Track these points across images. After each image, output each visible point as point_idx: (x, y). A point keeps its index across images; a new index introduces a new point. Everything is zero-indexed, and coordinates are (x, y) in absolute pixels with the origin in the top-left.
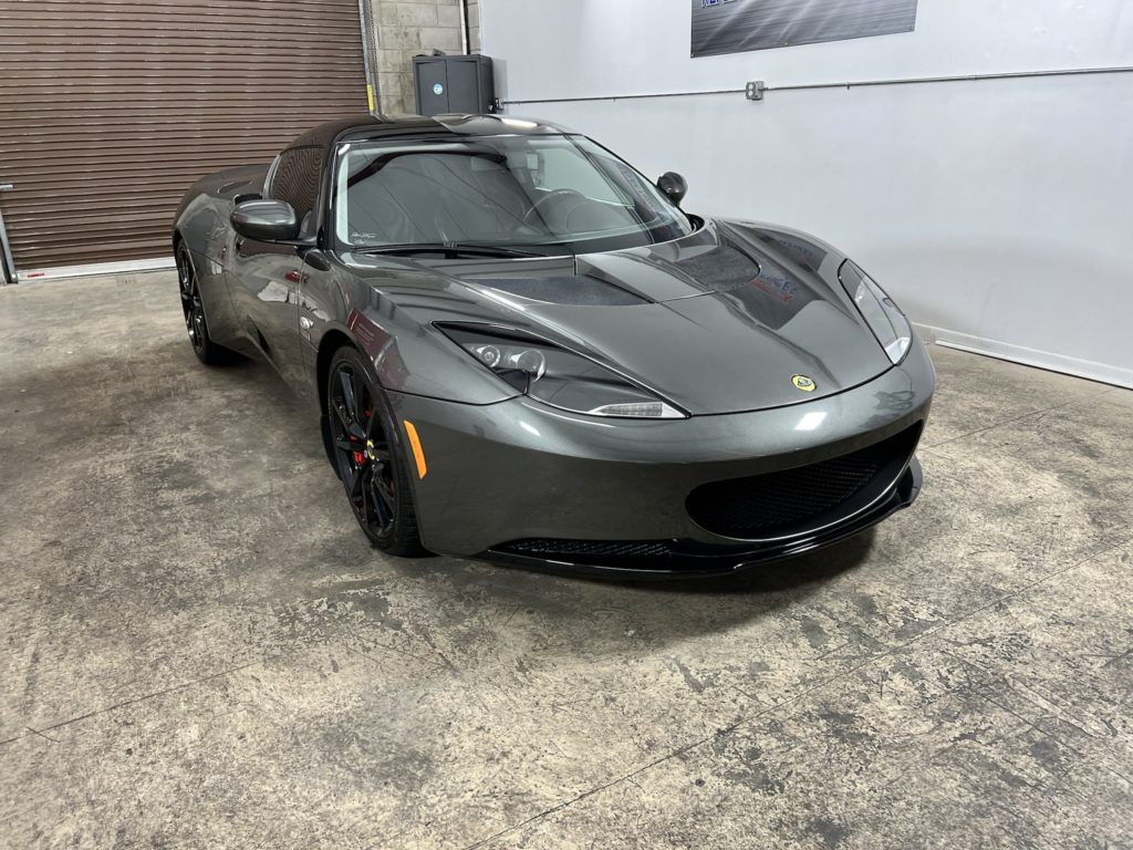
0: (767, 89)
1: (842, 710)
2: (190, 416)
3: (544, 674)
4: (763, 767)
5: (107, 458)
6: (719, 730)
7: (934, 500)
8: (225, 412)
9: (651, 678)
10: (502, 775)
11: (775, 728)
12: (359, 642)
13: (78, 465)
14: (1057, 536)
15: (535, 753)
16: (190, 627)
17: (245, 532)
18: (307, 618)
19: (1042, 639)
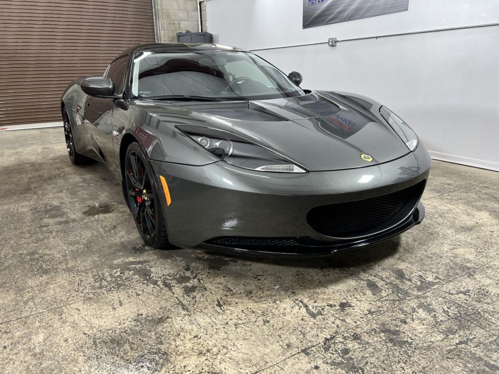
0: (338, 41)
1: (392, 328)
2: (64, 186)
3: (231, 308)
4: (352, 359)
5: (21, 204)
6: (326, 338)
7: (429, 224)
8: (81, 185)
9: (288, 310)
10: (207, 362)
11: (356, 337)
12: (134, 291)
13: (6, 207)
14: (494, 241)
15: (225, 350)
16: (47, 283)
17: (83, 238)
18: (109, 279)
19: (495, 291)
